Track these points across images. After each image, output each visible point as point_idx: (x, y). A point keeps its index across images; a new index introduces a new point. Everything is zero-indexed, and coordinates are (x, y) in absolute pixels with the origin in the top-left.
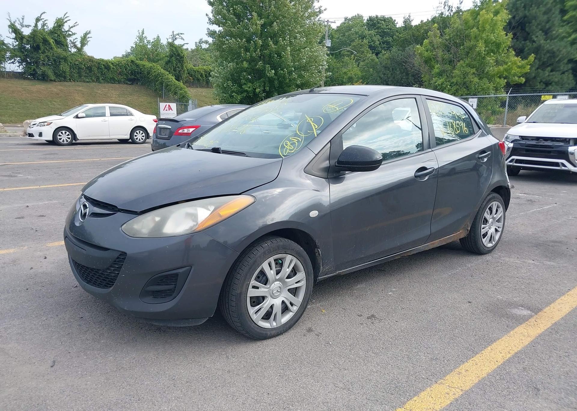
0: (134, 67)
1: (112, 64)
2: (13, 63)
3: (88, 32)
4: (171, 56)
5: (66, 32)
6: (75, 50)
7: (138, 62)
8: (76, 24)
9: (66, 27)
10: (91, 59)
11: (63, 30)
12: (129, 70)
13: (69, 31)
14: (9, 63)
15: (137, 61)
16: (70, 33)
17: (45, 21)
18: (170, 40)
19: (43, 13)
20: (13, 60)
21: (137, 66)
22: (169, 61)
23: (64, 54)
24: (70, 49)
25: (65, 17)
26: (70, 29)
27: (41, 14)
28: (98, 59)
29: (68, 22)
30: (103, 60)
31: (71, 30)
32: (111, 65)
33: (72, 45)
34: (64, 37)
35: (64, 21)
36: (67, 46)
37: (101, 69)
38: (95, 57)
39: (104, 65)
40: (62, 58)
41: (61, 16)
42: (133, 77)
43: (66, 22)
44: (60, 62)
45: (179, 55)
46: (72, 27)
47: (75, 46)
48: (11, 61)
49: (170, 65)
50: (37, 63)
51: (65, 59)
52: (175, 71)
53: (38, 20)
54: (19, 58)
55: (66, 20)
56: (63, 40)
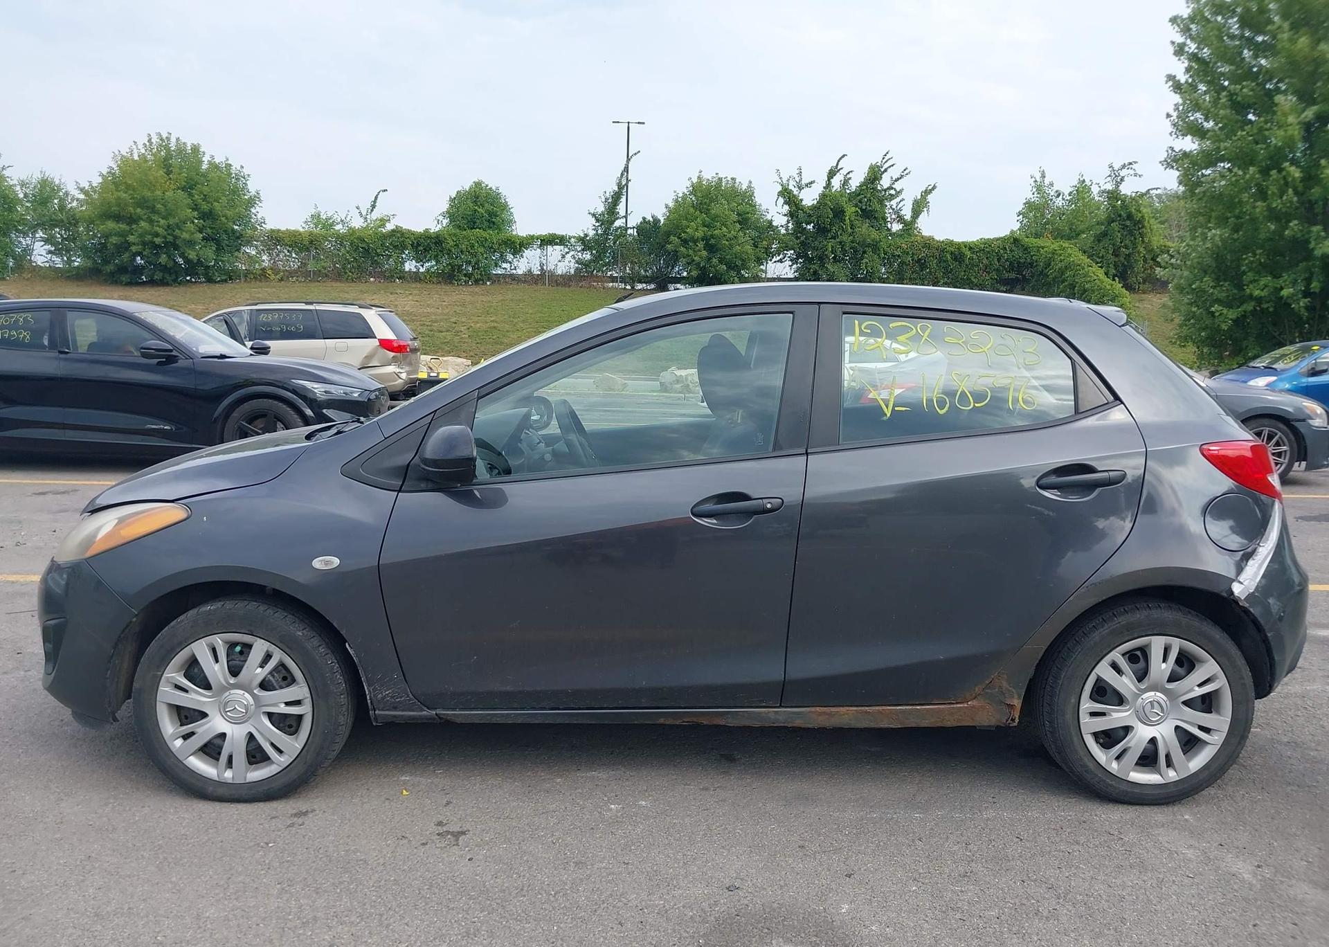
0: (1018, 253)
1: (970, 248)
2: (781, 261)
3: (930, 188)
4: (1110, 221)
5: (885, 190)
6: (901, 226)
7: (1032, 241)
8: (905, 172)
9: (885, 182)
10: (928, 243)
11: (879, 188)
12: (1007, 260)
13: (890, 188)
14: (775, 262)
15: (1027, 240)
16: (892, 192)
17: (848, 173)
18: (1109, 187)
19: (841, 159)
20: (781, 256)
21: (1026, 249)
22: (1105, 234)
23: (874, 234)
24: (889, 226)
25: (884, 161)
26: (893, 184)
27: (839, 161)
28: (943, 242)
29: (889, 170)
30: (951, 243)
31: (893, 186)
32: (968, 254)
33: (893, 216)
34: (881, 202)
35: (882, 170)
36: (884, 219)
37: (945, 261)
38: (937, 238)
39: (952, 253)
40: (869, 245)
41: (876, 159)
42: (1013, 275)
43: (886, 170)
44: (864, 252)
45: (1130, 217)
46: (897, 180)
47: (900, 219)
48: (778, 258)
49: (1106, 242)
50: (821, 258)
51: (875, 247)
52: (1117, 256)
53: (832, 174)
54: (792, 252)
55: (886, 166)
56: (878, 207)
